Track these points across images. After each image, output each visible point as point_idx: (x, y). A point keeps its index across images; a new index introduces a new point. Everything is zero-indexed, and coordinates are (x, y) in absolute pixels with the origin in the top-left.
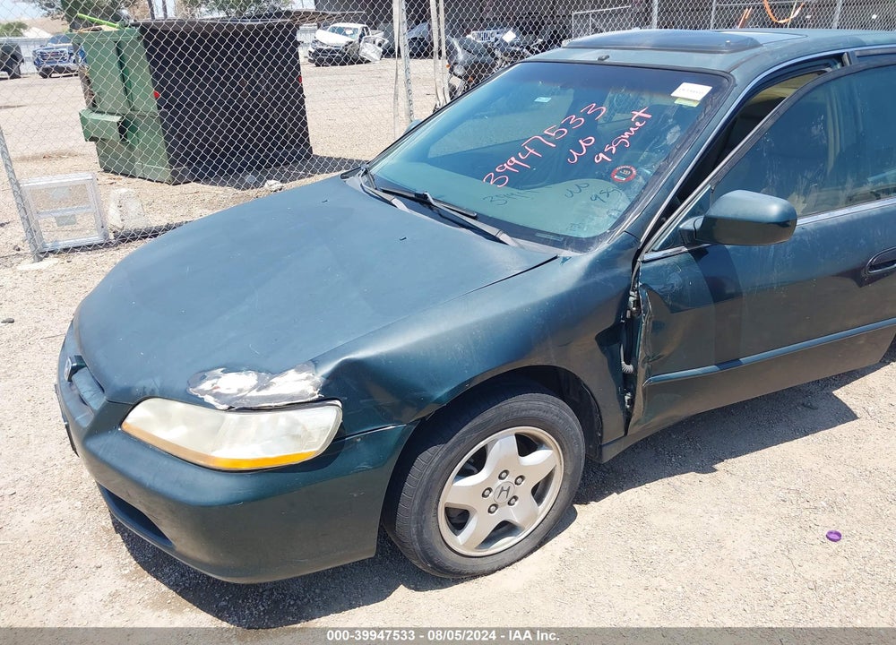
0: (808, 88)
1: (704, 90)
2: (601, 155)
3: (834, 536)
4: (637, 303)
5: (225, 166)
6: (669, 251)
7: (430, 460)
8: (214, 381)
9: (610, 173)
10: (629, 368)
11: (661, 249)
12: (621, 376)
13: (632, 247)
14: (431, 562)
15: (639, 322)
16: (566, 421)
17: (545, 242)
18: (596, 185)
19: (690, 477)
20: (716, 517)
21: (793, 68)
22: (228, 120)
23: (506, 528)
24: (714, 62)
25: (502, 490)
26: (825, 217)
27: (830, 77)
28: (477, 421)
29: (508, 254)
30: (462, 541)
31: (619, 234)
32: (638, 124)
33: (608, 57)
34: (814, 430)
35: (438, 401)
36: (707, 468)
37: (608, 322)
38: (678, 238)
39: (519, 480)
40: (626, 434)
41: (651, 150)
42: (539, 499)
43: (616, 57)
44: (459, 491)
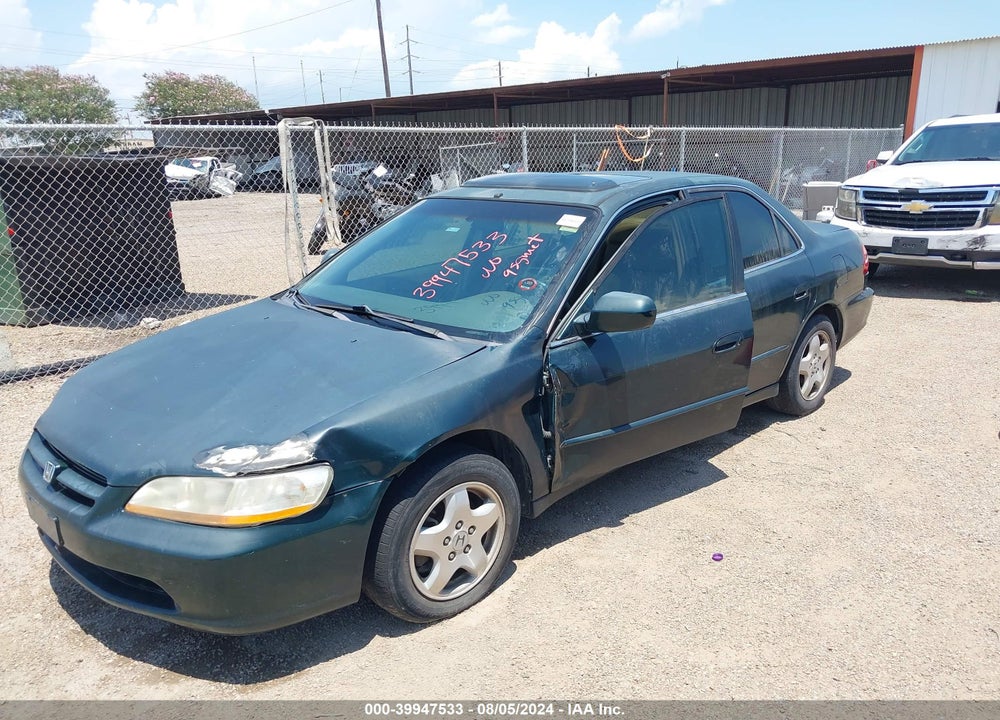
0: (654, 217)
1: (581, 220)
2: (508, 271)
3: (718, 558)
4: (550, 380)
5: (88, 305)
6: (568, 340)
7: (403, 510)
8: (219, 456)
9: (517, 284)
10: (548, 434)
11: (561, 339)
12: (543, 441)
13: (540, 338)
14: (405, 605)
15: (553, 395)
16: (505, 477)
17: (474, 337)
18: (506, 296)
19: (603, 530)
20: (629, 556)
21: (641, 204)
22: (91, 257)
23: (462, 575)
24: (586, 199)
25: (459, 539)
26: (678, 312)
27: (670, 208)
28: (437, 477)
29: (446, 348)
30: (429, 586)
31: (529, 329)
32: (533, 246)
33: (501, 195)
34: (696, 488)
35: (408, 459)
36: (614, 522)
37: (530, 396)
38: (574, 330)
39: (472, 529)
40: (550, 492)
41: (546, 266)
42: (487, 550)
43: (509, 195)
44: (426, 539)
